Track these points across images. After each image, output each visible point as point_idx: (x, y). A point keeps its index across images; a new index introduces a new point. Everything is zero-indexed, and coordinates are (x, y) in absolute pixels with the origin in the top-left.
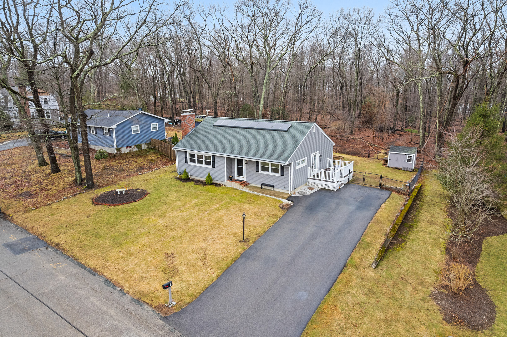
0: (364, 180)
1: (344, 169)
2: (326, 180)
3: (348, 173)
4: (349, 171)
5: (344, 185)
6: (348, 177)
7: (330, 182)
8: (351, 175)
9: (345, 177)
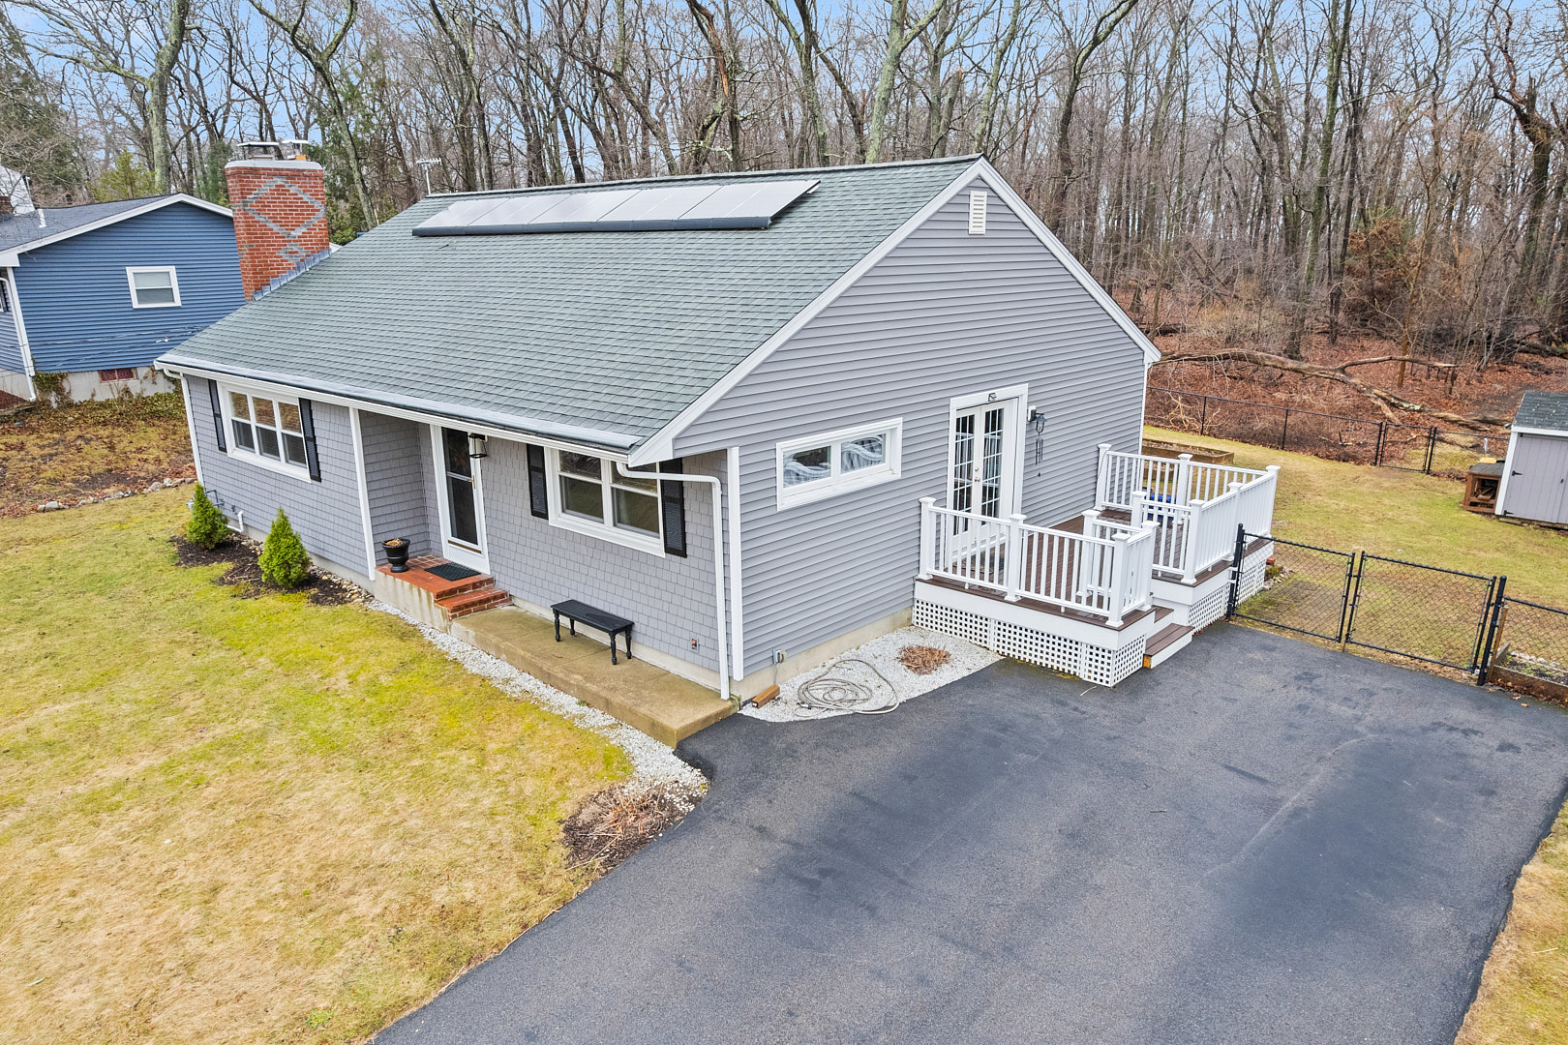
0: (1349, 602)
1: (1194, 518)
2: (1042, 597)
3: (1228, 552)
4: (1241, 533)
5: (1188, 639)
6: (1224, 578)
7: (1071, 614)
8: (1255, 563)
9: (1203, 577)
